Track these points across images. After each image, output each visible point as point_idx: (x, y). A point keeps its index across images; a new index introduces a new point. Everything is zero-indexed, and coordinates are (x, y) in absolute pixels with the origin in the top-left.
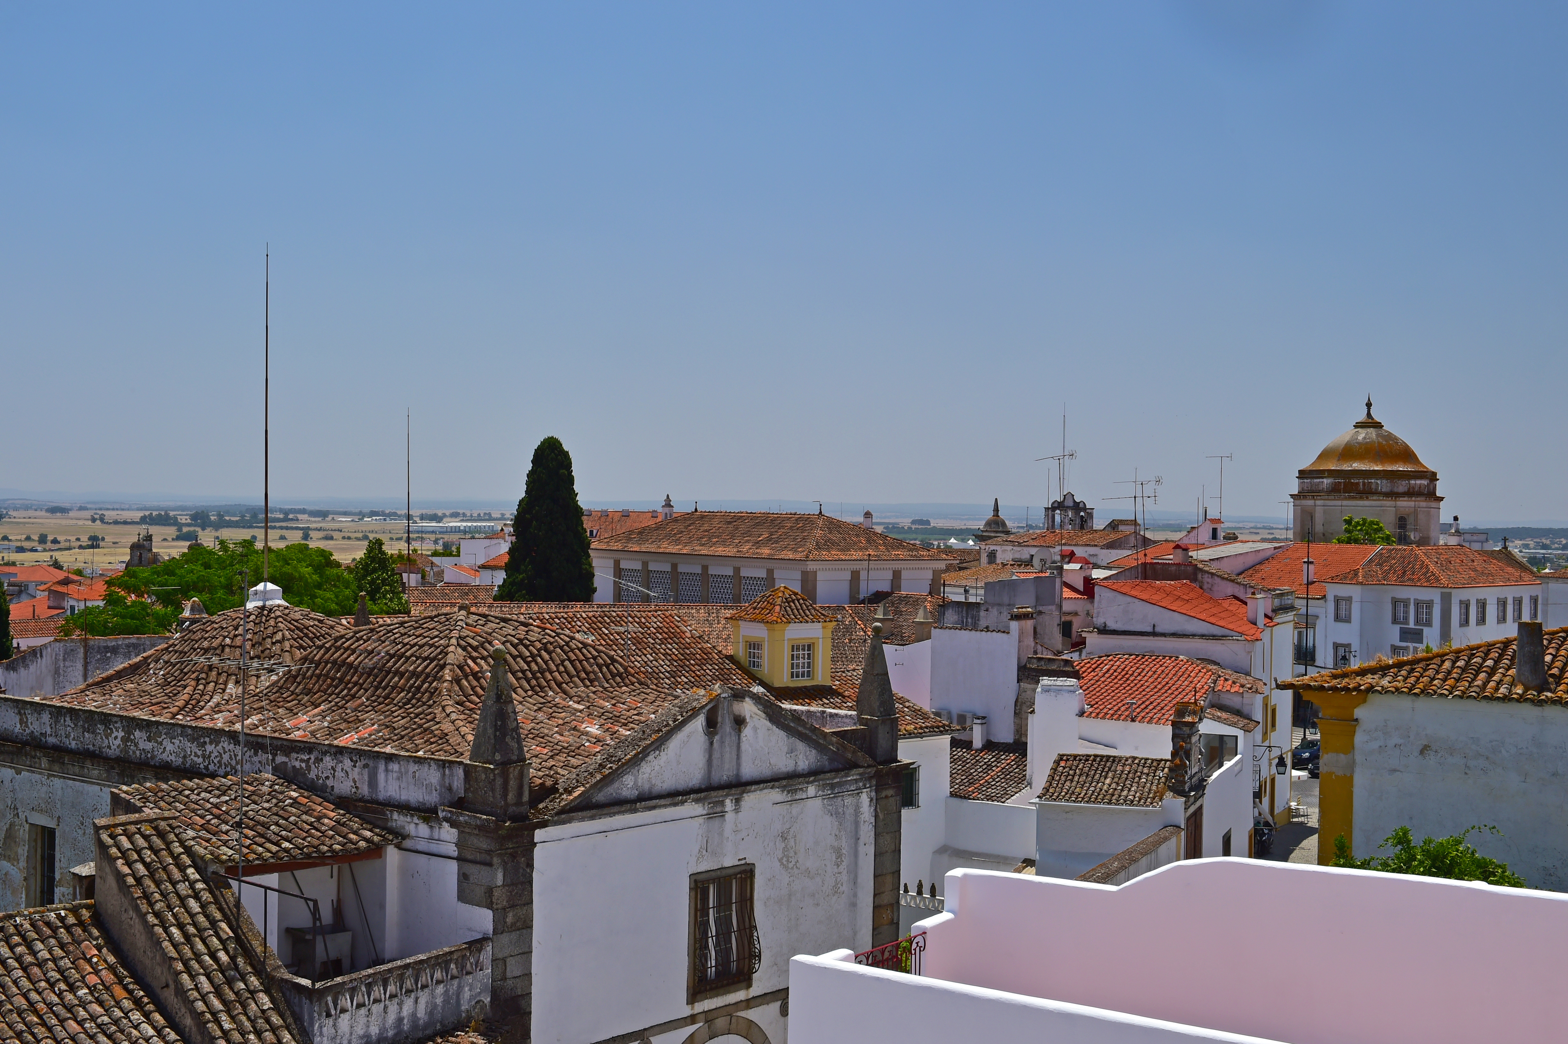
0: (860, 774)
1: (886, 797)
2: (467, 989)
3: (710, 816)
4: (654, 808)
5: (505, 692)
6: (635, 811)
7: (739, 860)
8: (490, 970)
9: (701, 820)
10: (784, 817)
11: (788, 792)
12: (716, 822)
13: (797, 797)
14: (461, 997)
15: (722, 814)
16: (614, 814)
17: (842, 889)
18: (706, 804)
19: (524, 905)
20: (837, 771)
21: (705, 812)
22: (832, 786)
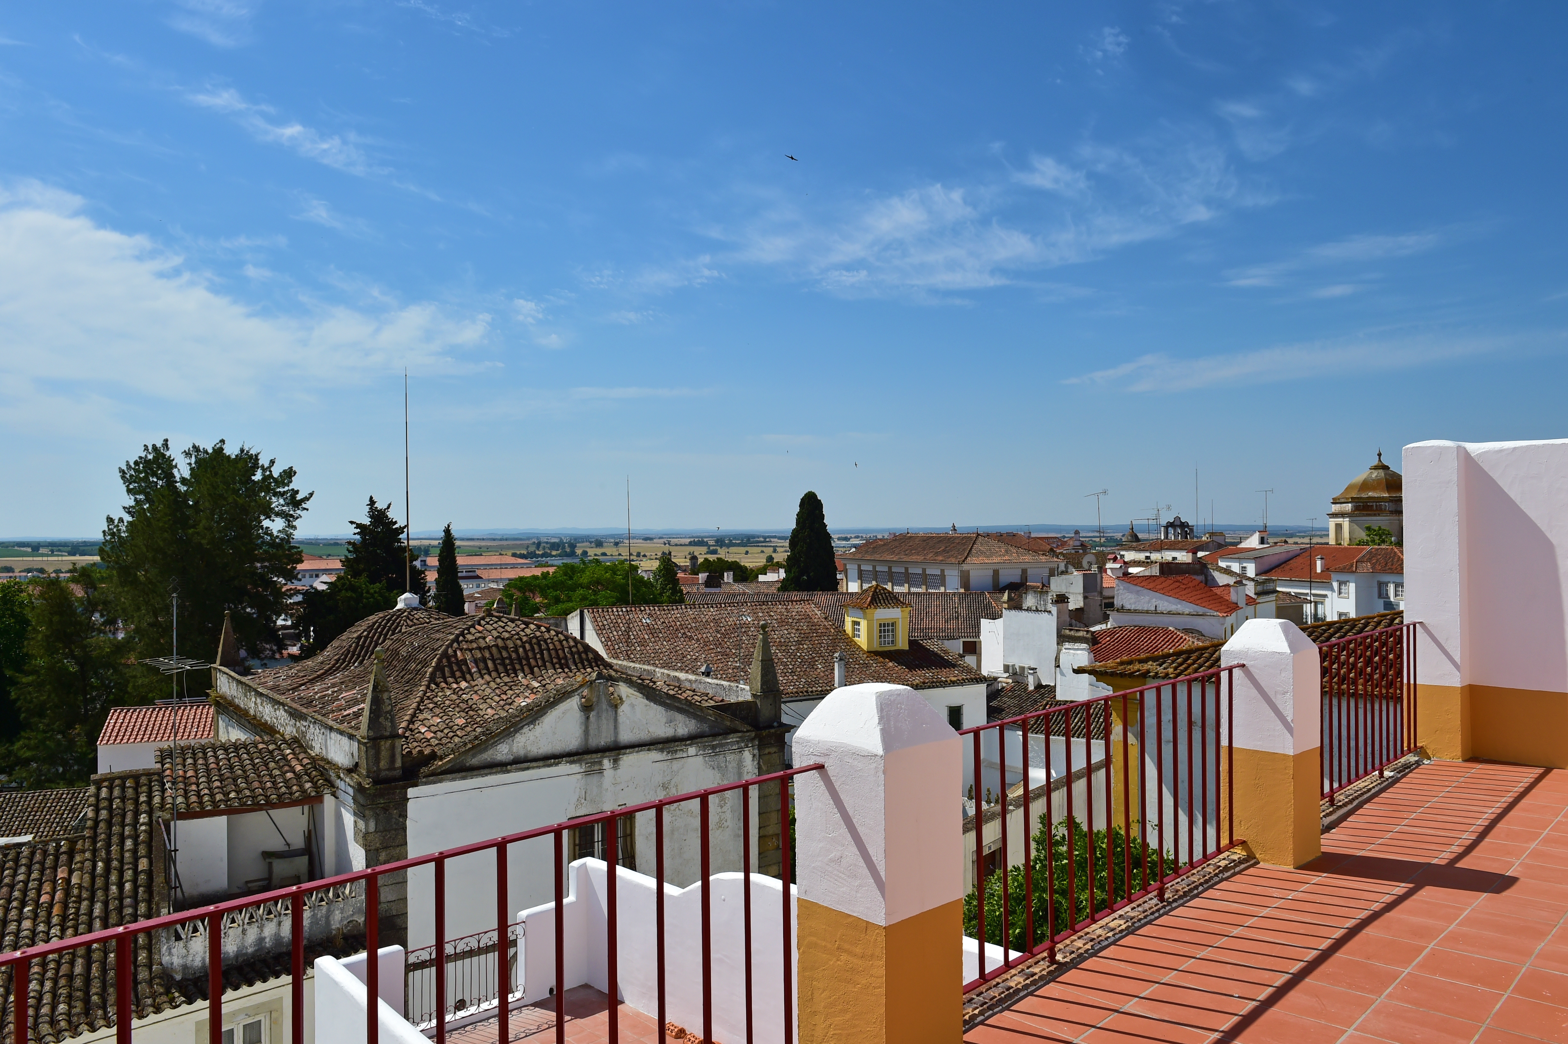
0: (740, 737)
1: (769, 753)
2: (337, 912)
3: (587, 773)
4: (528, 768)
5: (381, 684)
6: (508, 772)
7: (619, 806)
8: (363, 897)
9: (579, 776)
10: (664, 771)
11: (668, 753)
12: (595, 779)
13: (677, 756)
14: (331, 918)
15: (601, 771)
16: (486, 775)
17: (726, 824)
18: (583, 764)
19: (398, 846)
20: (714, 735)
21: (582, 770)
22: (713, 747)
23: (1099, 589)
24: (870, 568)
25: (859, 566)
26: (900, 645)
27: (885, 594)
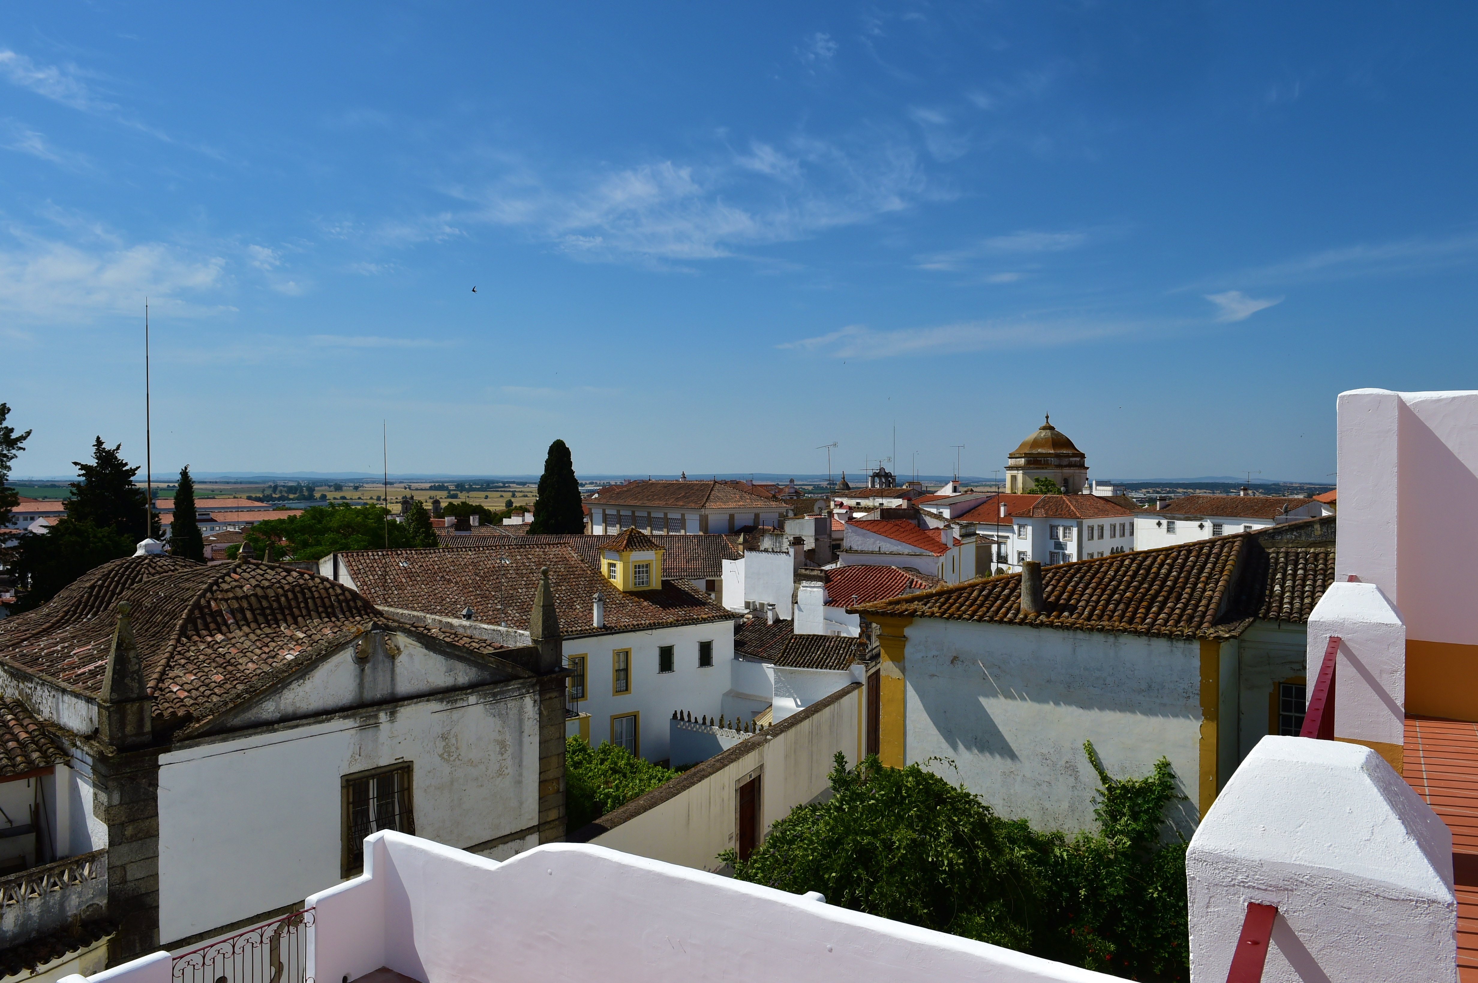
0: (521, 684)
1: (550, 698)
2: (74, 897)
3: (362, 728)
4: (297, 726)
5: (127, 641)
6: (275, 731)
7: (396, 759)
8: (106, 877)
9: (353, 731)
10: (444, 722)
11: (448, 702)
12: (370, 732)
13: (458, 705)
14: (67, 904)
15: (377, 725)
16: (250, 735)
17: (506, 771)
18: (358, 719)
19: (147, 818)
20: (495, 683)
21: (357, 725)
22: (494, 695)
23: (828, 532)
24: (614, 512)
25: (604, 511)
26: (654, 585)
27: (640, 537)
